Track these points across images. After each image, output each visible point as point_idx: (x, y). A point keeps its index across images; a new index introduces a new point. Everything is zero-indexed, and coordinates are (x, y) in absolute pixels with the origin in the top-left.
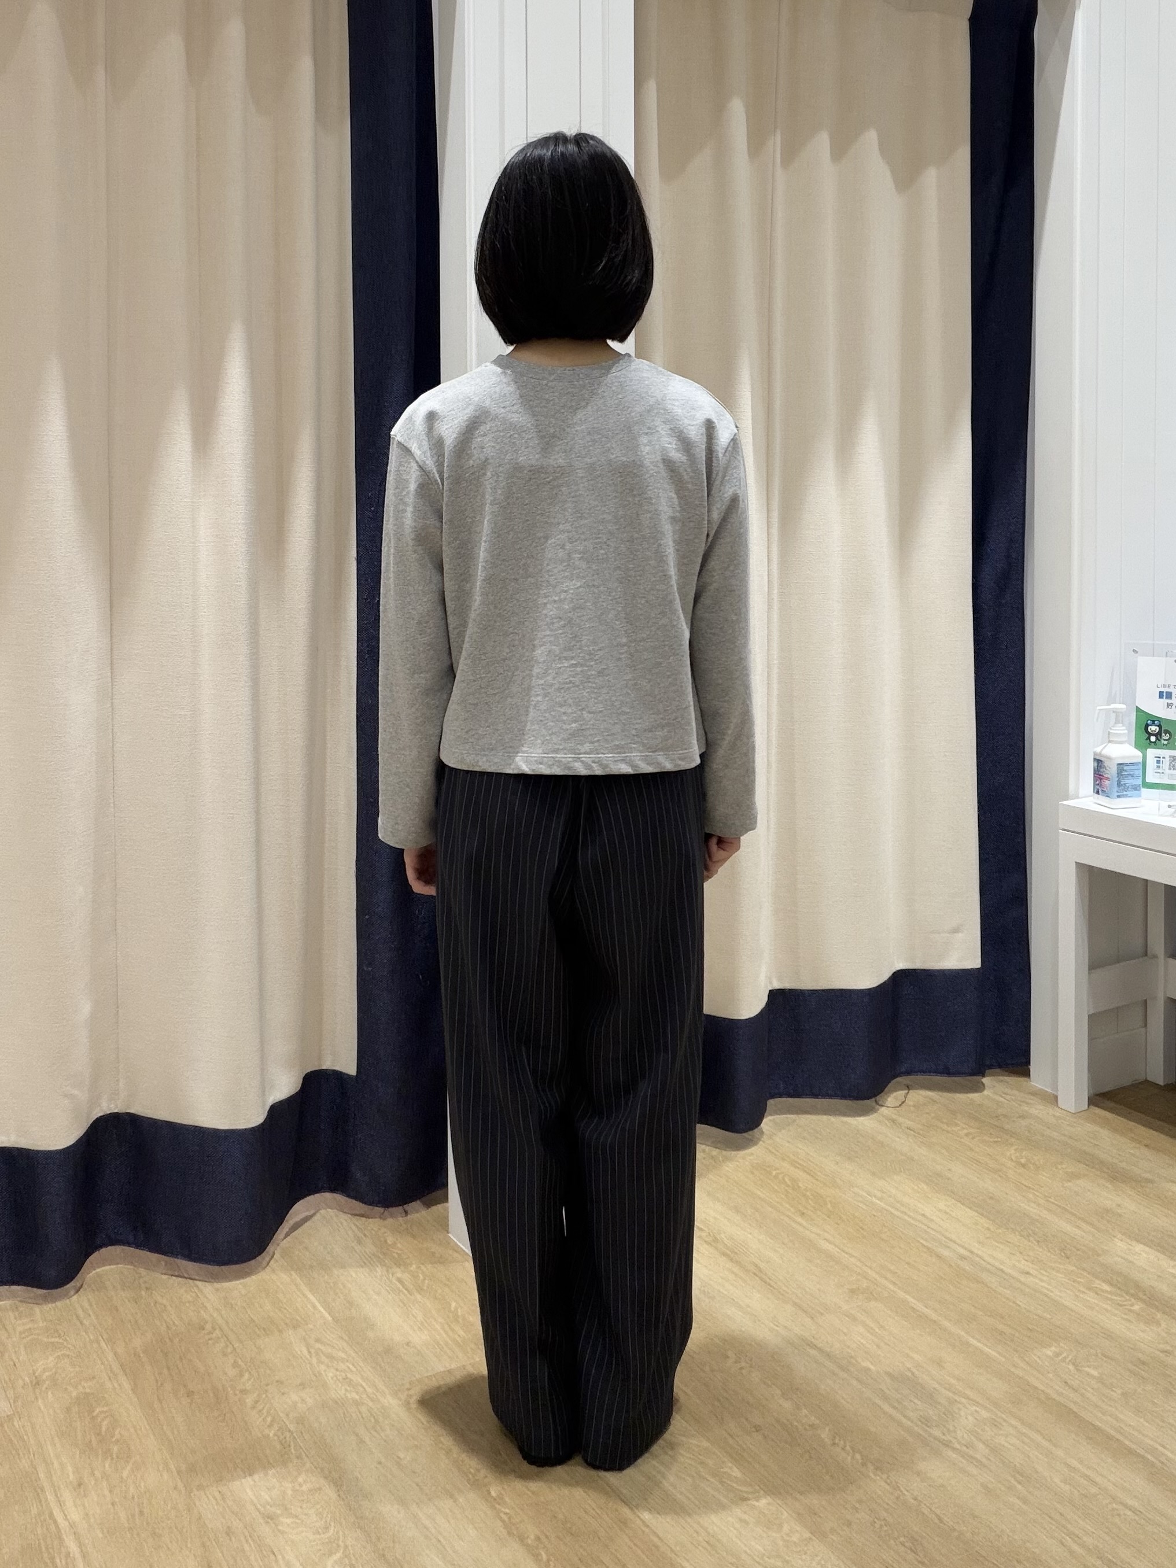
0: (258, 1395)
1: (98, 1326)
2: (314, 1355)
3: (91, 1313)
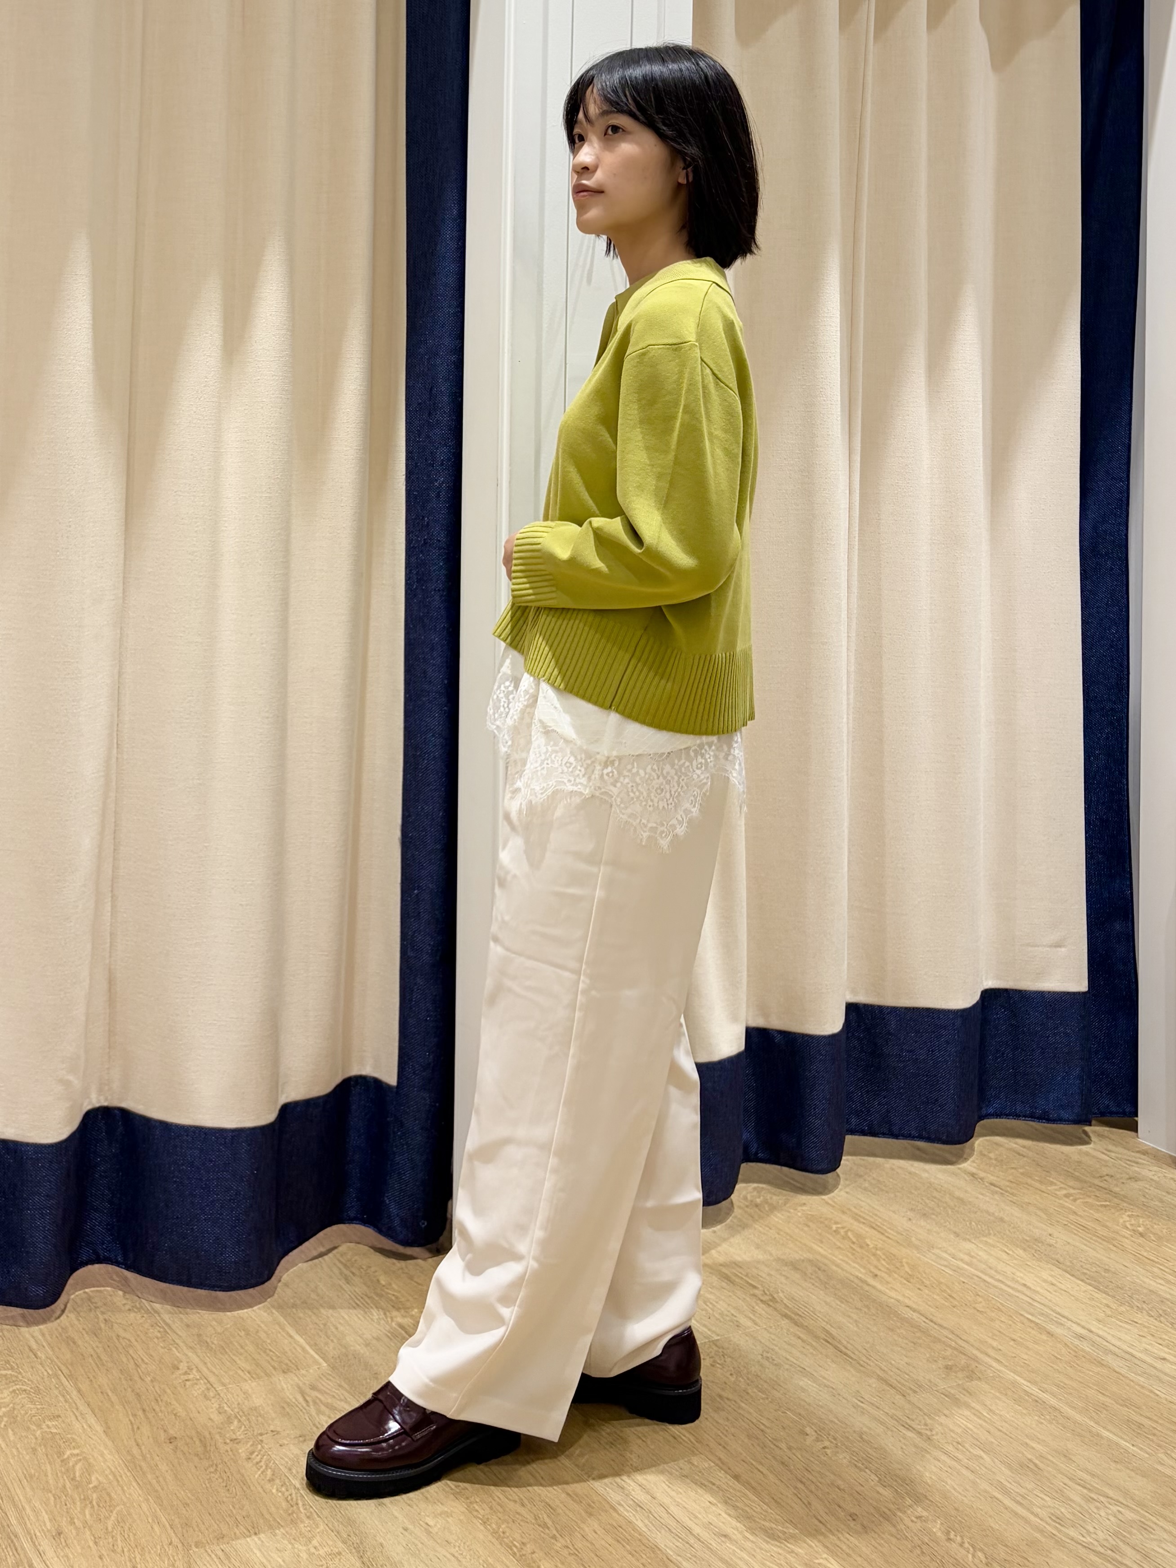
0: (252, 1445)
1: (56, 1360)
2: (311, 1403)
3: (44, 1344)
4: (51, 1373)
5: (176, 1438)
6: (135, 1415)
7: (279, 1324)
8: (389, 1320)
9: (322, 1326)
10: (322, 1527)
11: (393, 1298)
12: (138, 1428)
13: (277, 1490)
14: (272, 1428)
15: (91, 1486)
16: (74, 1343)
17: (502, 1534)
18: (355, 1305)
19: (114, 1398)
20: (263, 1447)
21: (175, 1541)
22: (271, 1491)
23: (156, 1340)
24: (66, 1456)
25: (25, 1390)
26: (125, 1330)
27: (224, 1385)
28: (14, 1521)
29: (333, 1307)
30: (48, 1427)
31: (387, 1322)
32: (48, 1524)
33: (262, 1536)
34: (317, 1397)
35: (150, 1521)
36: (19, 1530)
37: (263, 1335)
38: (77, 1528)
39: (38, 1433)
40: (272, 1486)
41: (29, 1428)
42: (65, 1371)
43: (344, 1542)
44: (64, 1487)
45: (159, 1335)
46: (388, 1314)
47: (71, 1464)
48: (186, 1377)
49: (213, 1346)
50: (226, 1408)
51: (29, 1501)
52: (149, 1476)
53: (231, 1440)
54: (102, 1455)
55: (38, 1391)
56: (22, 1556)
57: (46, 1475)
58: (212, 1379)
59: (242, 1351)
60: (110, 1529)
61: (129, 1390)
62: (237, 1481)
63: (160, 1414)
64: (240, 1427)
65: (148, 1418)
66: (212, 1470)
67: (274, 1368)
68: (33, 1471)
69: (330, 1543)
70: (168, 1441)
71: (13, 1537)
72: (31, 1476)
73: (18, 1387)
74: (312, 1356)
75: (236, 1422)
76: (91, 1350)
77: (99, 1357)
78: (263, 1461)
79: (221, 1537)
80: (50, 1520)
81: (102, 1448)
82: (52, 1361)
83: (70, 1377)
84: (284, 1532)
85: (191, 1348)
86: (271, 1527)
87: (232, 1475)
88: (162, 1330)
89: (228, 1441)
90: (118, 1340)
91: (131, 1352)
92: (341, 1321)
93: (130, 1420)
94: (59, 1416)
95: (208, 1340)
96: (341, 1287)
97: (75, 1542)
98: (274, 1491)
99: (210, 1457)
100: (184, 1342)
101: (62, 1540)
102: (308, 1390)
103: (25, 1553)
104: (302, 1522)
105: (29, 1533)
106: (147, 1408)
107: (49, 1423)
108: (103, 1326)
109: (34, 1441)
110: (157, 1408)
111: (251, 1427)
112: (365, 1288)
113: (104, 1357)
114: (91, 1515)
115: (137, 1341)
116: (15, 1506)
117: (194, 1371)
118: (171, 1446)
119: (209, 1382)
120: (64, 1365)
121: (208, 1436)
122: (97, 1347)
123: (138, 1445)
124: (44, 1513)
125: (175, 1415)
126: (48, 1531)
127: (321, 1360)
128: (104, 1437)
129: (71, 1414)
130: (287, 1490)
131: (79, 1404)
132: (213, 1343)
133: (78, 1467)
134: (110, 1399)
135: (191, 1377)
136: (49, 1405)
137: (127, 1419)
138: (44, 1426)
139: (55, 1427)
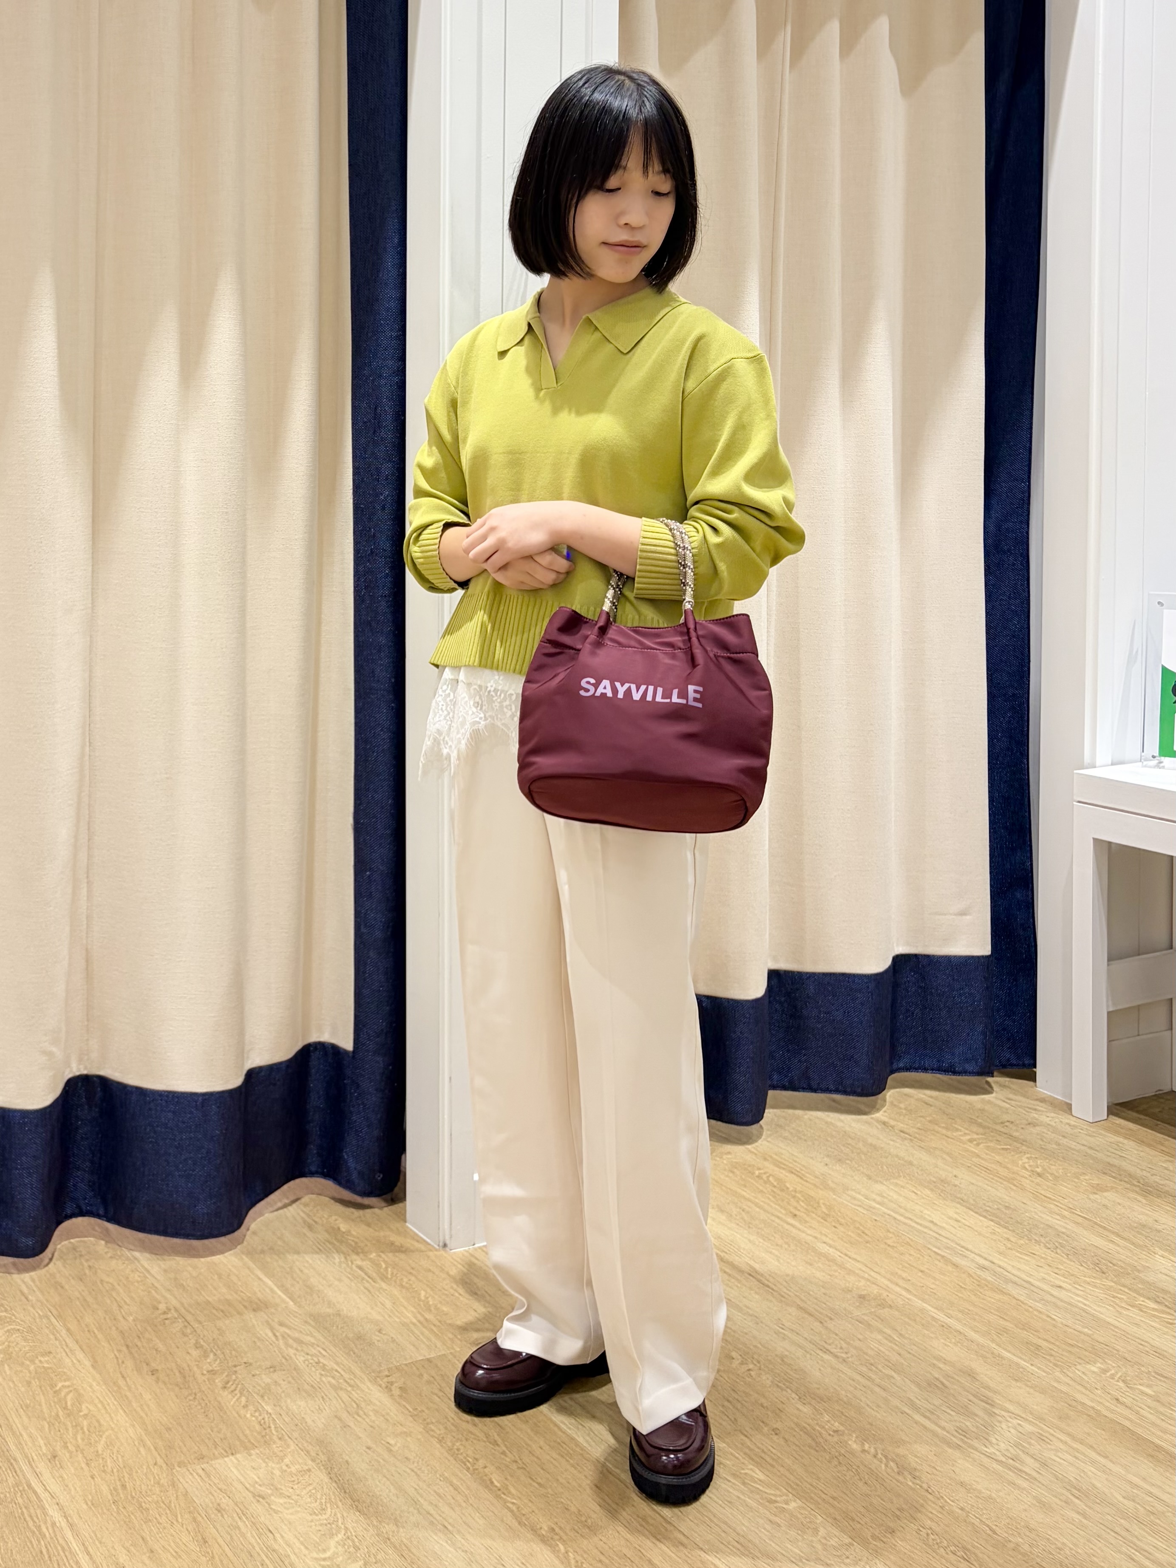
0: (227, 1376)
1: (45, 1302)
2: (280, 1338)
3: (35, 1289)
4: (41, 1313)
5: (157, 1370)
6: (119, 1351)
7: (249, 1268)
8: (350, 1263)
9: (288, 1269)
10: (292, 1448)
11: (353, 1244)
12: (123, 1362)
13: (251, 1415)
14: (245, 1360)
15: (81, 1414)
16: (62, 1287)
17: (457, 1452)
18: (318, 1250)
19: (100, 1336)
20: (237, 1377)
21: (160, 1461)
22: (245, 1416)
23: (136, 1284)
24: (58, 1388)
25: (18, 1330)
26: (108, 1275)
27: (200, 1322)
28: (13, 1447)
29: (298, 1253)
30: (40, 1361)
31: (348, 1265)
32: (44, 1448)
33: (238, 1456)
34: (286, 1332)
35: (136, 1443)
36: (18, 1456)
37: (234, 1279)
38: (70, 1452)
39: (32, 1368)
40: (247, 1411)
41: (23, 1363)
42: (54, 1312)
43: (313, 1460)
44: (58, 1415)
45: (139, 1279)
46: (348, 1257)
47: (63, 1394)
48: (165, 1316)
49: (189, 1288)
50: (202, 1343)
51: (26, 1428)
52: (134, 1404)
53: (208, 1372)
54: (91, 1386)
55: (30, 1330)
56: (21, 1476)
57: (40, 1405)
58: (189, 1318)
59: (215, 1292)
60: (100, 1452)
61: (114, 1328)
62: (214, 1407)
63: (142, 1349)
64: (216, 1360)
65: (131, 1353)
66: (191, 1398)
67: (245, 1307)
68: (28, 1402)
69: (300, 1461)
70: (150, 1373)
71: (12, 1461)
72: (27, 1406)
73: (12, 1327)
74: (279, 1296)
75: (212, 1356)
76: (77, 1293)
77: (85, 1300)
78: (238, 1389)
79: (201, 1458)
80: (45, 1444)
81: (90, 1381)
82: (42, 1303)
83: (59, 1317)
84: (258, 1452)
85: (169, 1290)
86: (246, 1448)
87: (210, 1402)
88: (141, 1275)
89: (205, 1372)
90: (102, 1284)
91: (114, 1294)
92: (306, 1265)
93: (115, 1355)
94: (50, 1353)
95: (184, 1284)
96: (305, 1234)
97: (69, 1464)
98: (248, 1416)
99: (189, 1387)
100: (162, 1285)
101: (57, 1462)
102: (277, 1326)
103: (24, 1475)
104: (274, 1443)
105: (27, 1457)
106: (130, 1345)
107: (42, 1359)
108: (87, 1271)
109: (28, 1375)
110: (139, 1344)
111: (226, 1359)
112: (327, 1236)
113: (90, 1299)
114: (83, 1440)
115: (119, 1285)
116: (14, 1433)
117: (173, 1311)
118: (154, 1377)
119: (186, 1320)
120: (54, 1306)
121: (187, 1368)
122: (83, 1291)
123: (123, 1377)
124: (40, 1439)
125: (156, 1350)
126: (44, 1454)
127: (288, 1300)
128: (91, 1370)
129: (62, 1350)
130: (260, 1415)
131: (68, 1342)
132: (188, 1286)
133: (69, 1398)
134: (96, 1337)
135: (169, 1316)
136: (41, 1343)
137: (113, 1355)
138: (37, 1361)
139: (47, 1362)
